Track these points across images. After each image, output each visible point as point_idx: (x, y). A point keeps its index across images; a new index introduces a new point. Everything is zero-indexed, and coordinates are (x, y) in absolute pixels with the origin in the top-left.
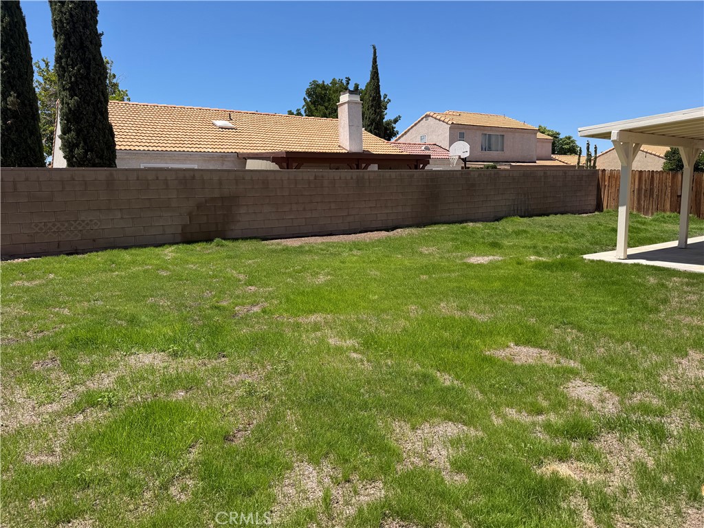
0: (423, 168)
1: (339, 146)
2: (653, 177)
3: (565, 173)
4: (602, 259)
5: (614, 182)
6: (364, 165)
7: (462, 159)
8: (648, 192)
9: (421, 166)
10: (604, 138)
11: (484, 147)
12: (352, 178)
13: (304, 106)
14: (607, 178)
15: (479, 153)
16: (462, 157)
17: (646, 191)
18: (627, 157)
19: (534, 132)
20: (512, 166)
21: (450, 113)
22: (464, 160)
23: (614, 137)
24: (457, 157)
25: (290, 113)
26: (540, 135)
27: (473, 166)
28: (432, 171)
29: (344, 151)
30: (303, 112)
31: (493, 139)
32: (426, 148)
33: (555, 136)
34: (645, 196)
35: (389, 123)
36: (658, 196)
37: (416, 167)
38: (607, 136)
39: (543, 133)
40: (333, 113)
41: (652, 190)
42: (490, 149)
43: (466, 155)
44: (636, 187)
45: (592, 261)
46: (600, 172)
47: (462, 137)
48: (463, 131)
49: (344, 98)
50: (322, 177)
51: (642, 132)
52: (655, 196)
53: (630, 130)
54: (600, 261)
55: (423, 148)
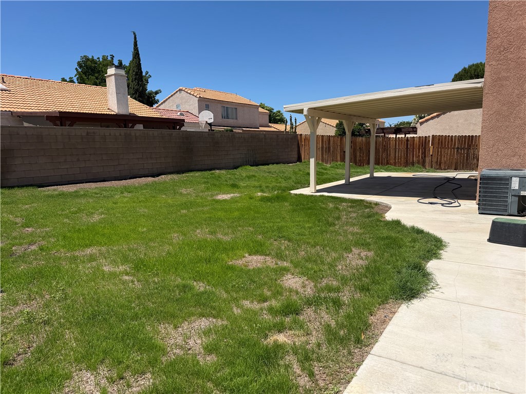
0: (180, 129)
1: (108, 109)
2: (329, 139)
3: (278, 136)
4: (302, 193)
5: (307, 143)
6: (130, 125)
7: (209, 124)
8: (327, 149)
9: (178, 127)
10: (300, 113)
11: (224, 116)
12: (120, 135)
13: (76, 75)
14: (303, 140)
15: (221, 121)
16: (208, 122)
17: (326, 148)
18: (314, 126)
19: (257, 107)
20: (243, 130)
21: (198, 89)
22: (210, 124)
23: (305, 112)
24: (205, 122)
25: (64, 80)
26: (261, 110)
27: (217, 129)
28: (186, 131)
29: (113, 113)
30: (75, 80)
31: (230, 111)
32: (181, 114)
33: (271, 110)
34: (326, 152)
35: (151, 93)
36: (333, 151)
37: (174, 128)
38: (301, 111)
39: (263, 108)
40: (102, 82)
41: (329, 148)
42: (228, 118)
43: (211, 121)
44: (321, 146)
45: (296, 195)
46: (299, 136)
47: (207, 108)
48: (208, 103)
49: (111, 71)
50: (94, 133)
51: (321, 110)
52: (331, 152)
53: (315, 109)
54: (300, 194)
55: (179, 114)
